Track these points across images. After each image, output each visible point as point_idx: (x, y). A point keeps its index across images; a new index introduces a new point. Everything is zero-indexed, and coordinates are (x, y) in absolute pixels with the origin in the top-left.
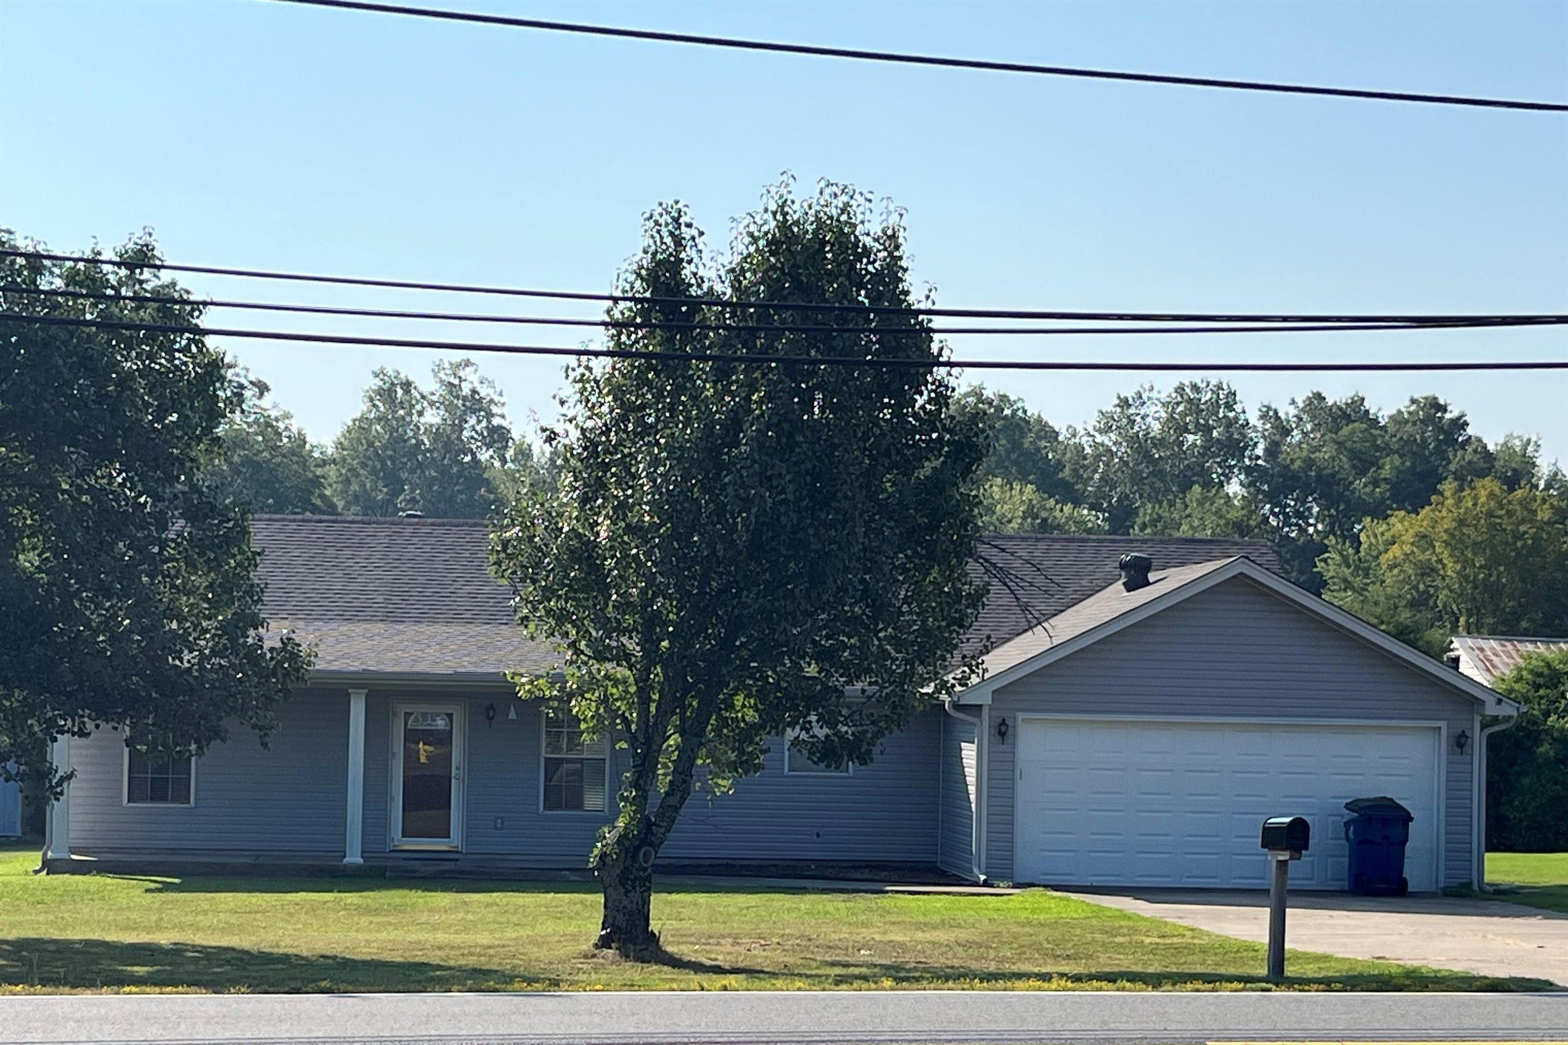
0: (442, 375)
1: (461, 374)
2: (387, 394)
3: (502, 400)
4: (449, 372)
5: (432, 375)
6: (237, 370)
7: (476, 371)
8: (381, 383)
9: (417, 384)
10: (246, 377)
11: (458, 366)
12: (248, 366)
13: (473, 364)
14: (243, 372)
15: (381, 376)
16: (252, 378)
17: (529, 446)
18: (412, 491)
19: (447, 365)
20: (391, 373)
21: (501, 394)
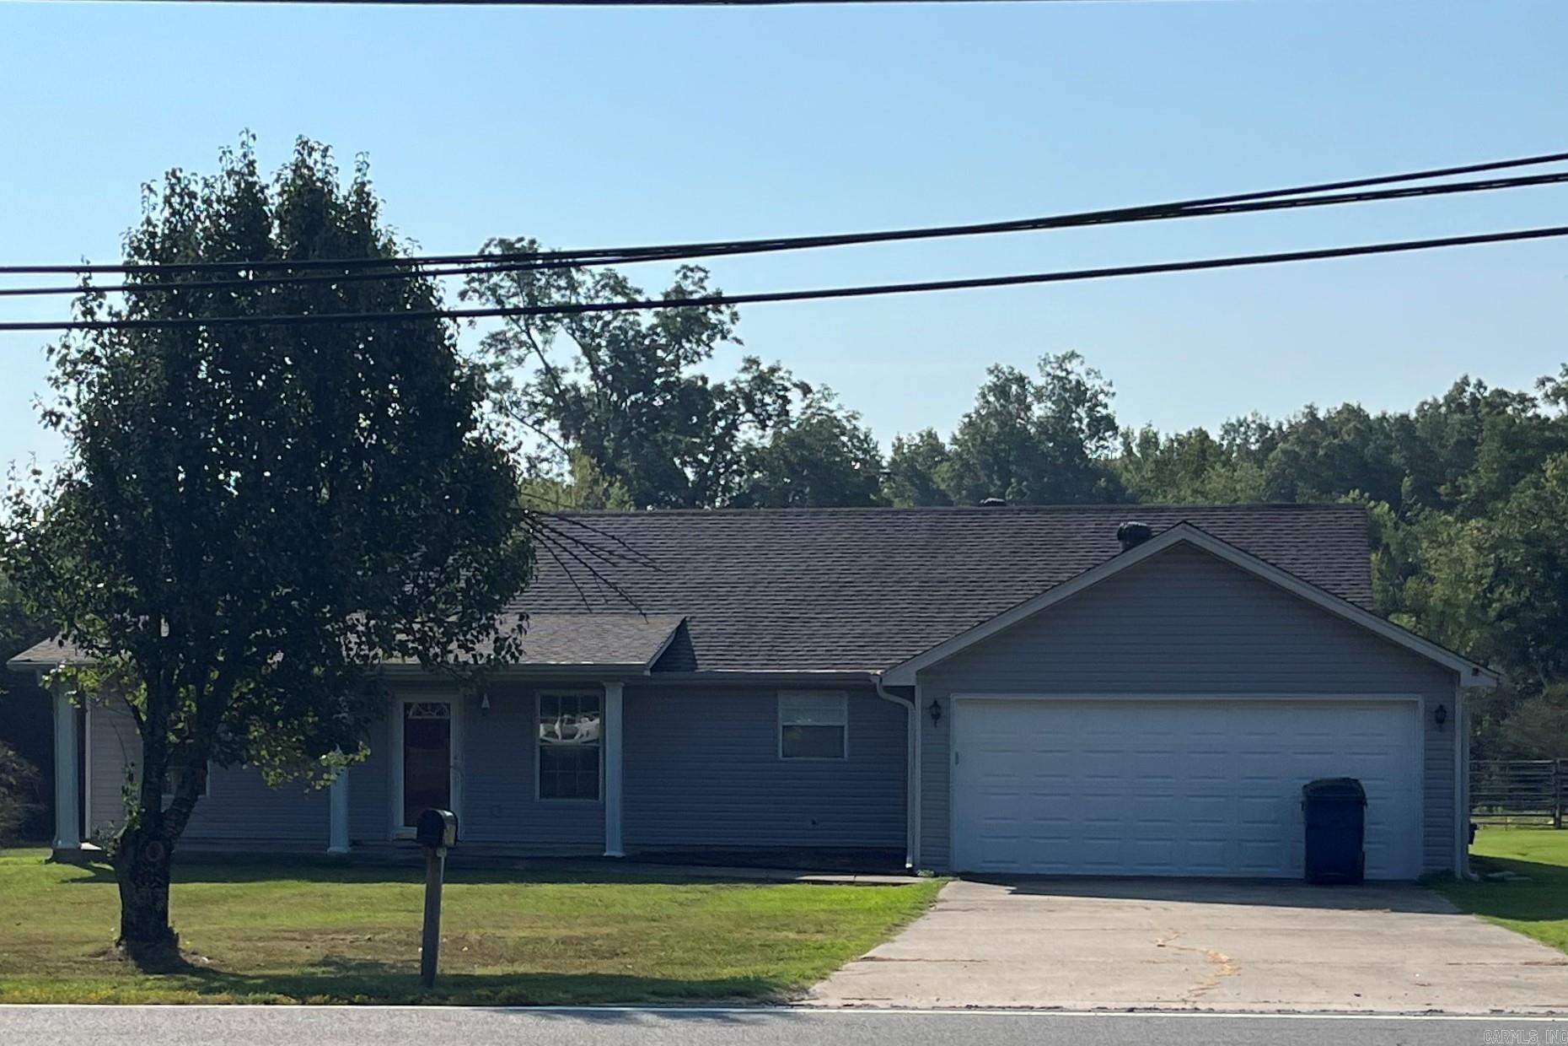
0: (1048, 369)
1: (1069, 367)
2: (1001, 390)
3: (1112, 390)
4: (1055, 365)
5: (1038, 369)
6: (781, 374)
7: (1082, 363)
8: (995, 380)
9: (1031, 379)
10: (789, 380)
11: (1065, 358)
12: (791, 369)
13: (1078, 356)
14: (787, 375)
15: (996, 372)
16: (795, 379)
17: (1155, 434)
18: (1020, 484)
19: (1052, 359)
20: (1006, 370)
21: (1111, 384)
